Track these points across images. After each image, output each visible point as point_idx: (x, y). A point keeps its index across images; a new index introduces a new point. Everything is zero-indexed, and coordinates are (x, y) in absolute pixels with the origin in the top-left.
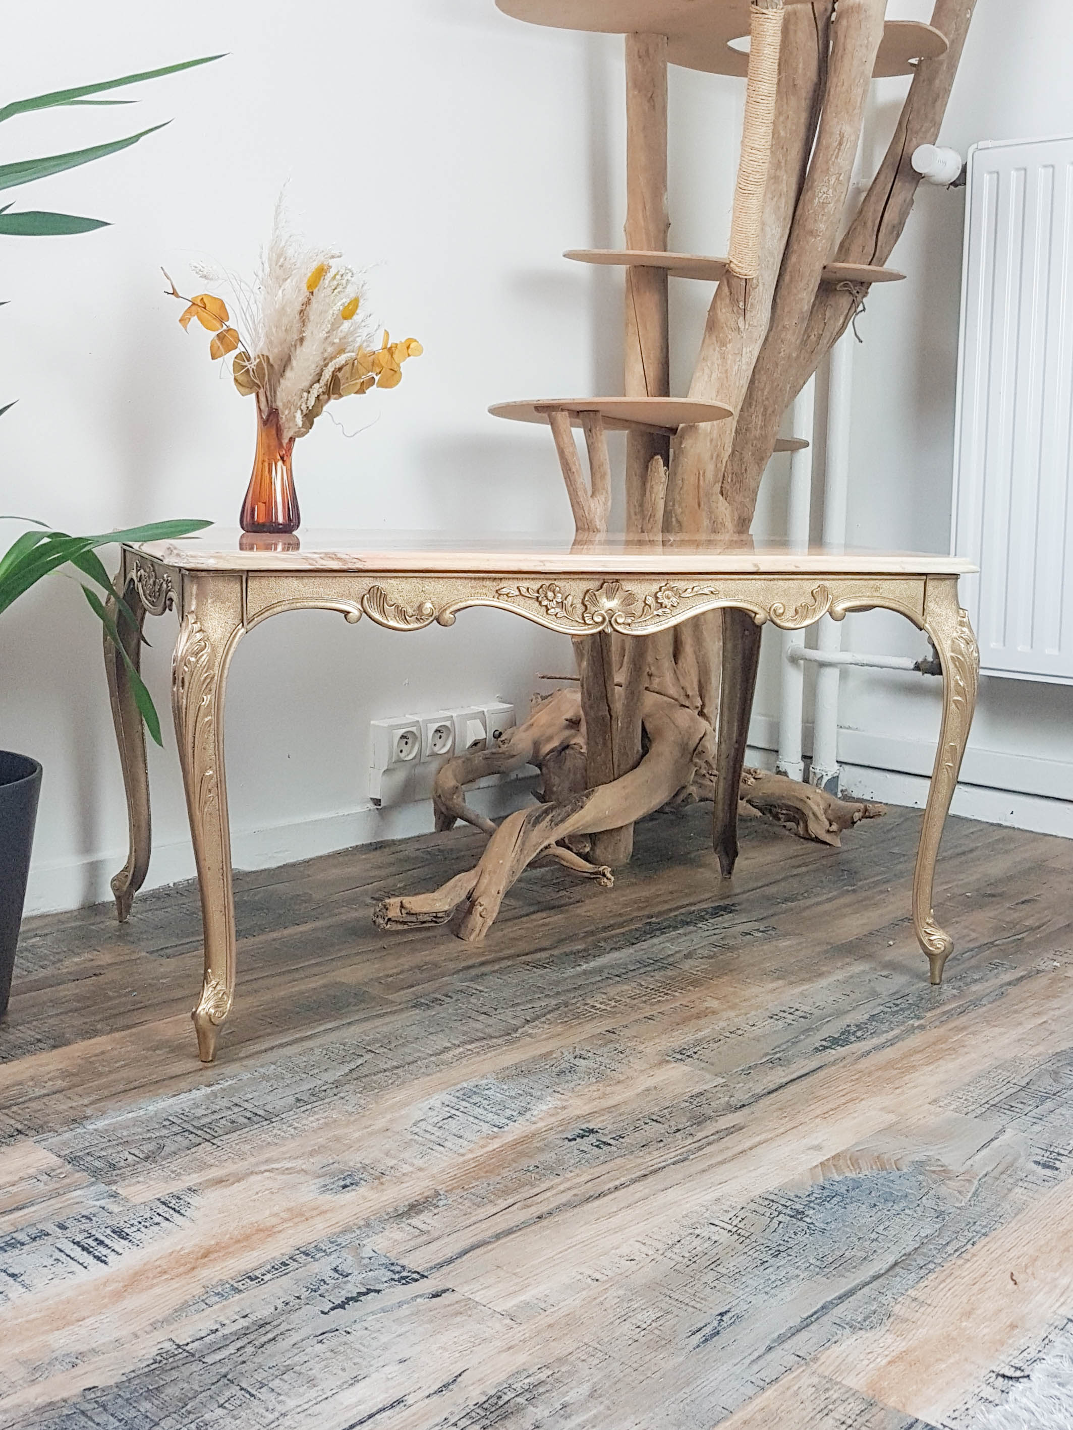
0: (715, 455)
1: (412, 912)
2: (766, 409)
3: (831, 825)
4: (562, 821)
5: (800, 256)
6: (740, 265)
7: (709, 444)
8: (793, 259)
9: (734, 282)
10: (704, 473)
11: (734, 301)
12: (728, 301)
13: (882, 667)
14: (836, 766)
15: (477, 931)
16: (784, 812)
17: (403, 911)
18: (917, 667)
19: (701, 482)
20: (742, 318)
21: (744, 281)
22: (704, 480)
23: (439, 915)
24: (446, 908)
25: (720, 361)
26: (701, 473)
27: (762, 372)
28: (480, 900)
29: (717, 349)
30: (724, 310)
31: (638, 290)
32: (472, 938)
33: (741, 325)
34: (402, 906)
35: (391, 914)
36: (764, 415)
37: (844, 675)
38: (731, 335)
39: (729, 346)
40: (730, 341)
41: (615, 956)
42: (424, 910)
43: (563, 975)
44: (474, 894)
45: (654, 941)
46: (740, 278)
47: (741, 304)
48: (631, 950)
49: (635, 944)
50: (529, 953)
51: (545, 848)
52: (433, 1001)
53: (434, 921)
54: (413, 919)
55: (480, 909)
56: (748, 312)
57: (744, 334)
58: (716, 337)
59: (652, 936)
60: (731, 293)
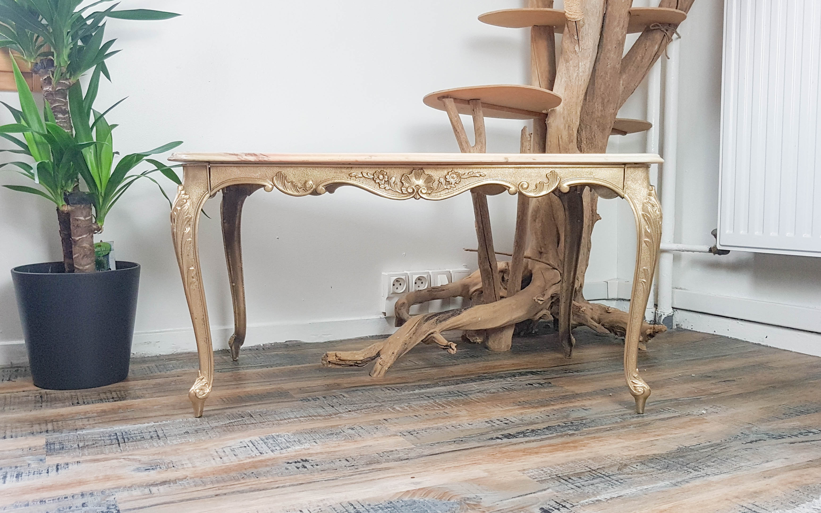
0: (567, 125)
1: (341, 359)
2: (603, 99)
4: (445, 320)
5: (613, 6)
6: (570, 13)
7: (562, 120)
9: (570, 23)
10: (561, 137)
11: (571, 35)
12: (568, 36)
13: (693, 252)
14: (671, 310)
15: (378, 372)
16: (619, 331)
17: (337, 358)
18: (710, 251)
19: (560, 142)
20: (577, 45)
21: (574, 23)
22: (562, 140)
23: (358, 362)
24: (362, 358)
25: (566, 72)
26: (560, 137)
27: (599, 78)
29: (564, 65)
30: (566, 42)
32: (375, 375)
33: (577, 49)
34: (336, 355)
35: (330, 359)
36: (603, 103)
37: (677, 258)
38: (572, 56)
39: (571, 62)
40: (571, 60)
41: (440, 388)
42: (349, 358)
43: (399, 394)
44: (380, 353)
45: (471, 384)
46: (572, 21)
47: (576, 37)
48: (453, 387)
49: (459, 384)
50: (395, 384)
51: (432, 334)
52: (314, 399)
53: (356, 365)
54: (343, 363)
55: (380, 361)
56: (580, 42)
57: (579, 55)
58: (564, 58)
59: (473, 382)
60: (569, 31)
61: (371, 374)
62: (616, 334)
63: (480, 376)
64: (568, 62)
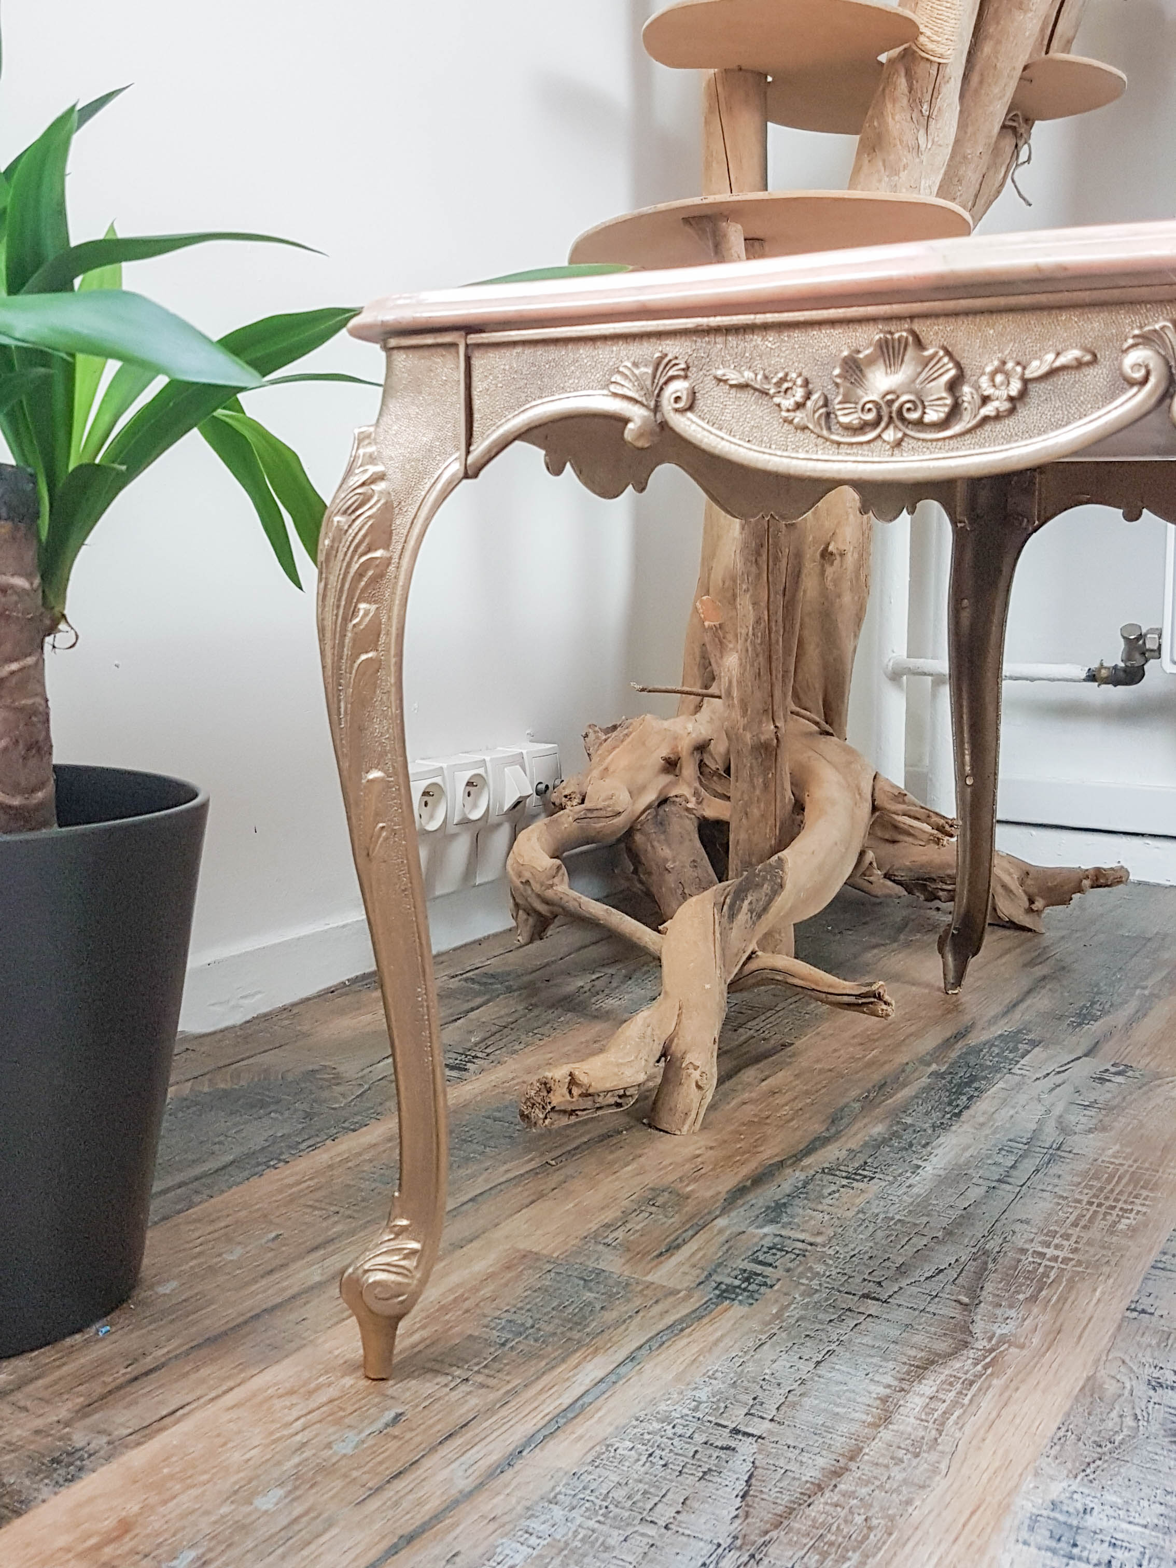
1: (586, 1089)
3: (1032, 901)
4: (768, 907)
5: (999, 42)
6: (935, 38)
8: (987, 49)
9: (921, 69)
11: (915, 101)
12: (905, 101)
13: (1032, 680)
15: (693, 1115)
17: (574, 1090)
18: (1092, 677)
20: (922, 132)
21: (935, 67)
24: (642, 1077)
28: (689, 1058)
30: (897, 117)
31: (730, 109)
32: (686, 1128)
33: (922, 141)
34: (573, 1081)
35: (556, 1099)
38: (907, 158)
39: (903, 175)
41: (954, 1141)
42: (608, 1085)
43: (915, 1190)
44: (673, 1048)
45: (982, 1106)
46: (931, 62)
47: (926, 106)
48: (966, 1127)
49: (958, 1115)
50: (809, 1151)
51: (749, 958)
52: (747, 1280)
53: (618, 1105)
54: (588, 1103)
55: (696, 1075)
56: (932, 123)
57: (924, 158)
58: (884, 161)
59: (970, 1098)
60: (911, 90)
61: (664, 1126)
62: (932, 897)
63: (934, 1074)
64: (897, 173)
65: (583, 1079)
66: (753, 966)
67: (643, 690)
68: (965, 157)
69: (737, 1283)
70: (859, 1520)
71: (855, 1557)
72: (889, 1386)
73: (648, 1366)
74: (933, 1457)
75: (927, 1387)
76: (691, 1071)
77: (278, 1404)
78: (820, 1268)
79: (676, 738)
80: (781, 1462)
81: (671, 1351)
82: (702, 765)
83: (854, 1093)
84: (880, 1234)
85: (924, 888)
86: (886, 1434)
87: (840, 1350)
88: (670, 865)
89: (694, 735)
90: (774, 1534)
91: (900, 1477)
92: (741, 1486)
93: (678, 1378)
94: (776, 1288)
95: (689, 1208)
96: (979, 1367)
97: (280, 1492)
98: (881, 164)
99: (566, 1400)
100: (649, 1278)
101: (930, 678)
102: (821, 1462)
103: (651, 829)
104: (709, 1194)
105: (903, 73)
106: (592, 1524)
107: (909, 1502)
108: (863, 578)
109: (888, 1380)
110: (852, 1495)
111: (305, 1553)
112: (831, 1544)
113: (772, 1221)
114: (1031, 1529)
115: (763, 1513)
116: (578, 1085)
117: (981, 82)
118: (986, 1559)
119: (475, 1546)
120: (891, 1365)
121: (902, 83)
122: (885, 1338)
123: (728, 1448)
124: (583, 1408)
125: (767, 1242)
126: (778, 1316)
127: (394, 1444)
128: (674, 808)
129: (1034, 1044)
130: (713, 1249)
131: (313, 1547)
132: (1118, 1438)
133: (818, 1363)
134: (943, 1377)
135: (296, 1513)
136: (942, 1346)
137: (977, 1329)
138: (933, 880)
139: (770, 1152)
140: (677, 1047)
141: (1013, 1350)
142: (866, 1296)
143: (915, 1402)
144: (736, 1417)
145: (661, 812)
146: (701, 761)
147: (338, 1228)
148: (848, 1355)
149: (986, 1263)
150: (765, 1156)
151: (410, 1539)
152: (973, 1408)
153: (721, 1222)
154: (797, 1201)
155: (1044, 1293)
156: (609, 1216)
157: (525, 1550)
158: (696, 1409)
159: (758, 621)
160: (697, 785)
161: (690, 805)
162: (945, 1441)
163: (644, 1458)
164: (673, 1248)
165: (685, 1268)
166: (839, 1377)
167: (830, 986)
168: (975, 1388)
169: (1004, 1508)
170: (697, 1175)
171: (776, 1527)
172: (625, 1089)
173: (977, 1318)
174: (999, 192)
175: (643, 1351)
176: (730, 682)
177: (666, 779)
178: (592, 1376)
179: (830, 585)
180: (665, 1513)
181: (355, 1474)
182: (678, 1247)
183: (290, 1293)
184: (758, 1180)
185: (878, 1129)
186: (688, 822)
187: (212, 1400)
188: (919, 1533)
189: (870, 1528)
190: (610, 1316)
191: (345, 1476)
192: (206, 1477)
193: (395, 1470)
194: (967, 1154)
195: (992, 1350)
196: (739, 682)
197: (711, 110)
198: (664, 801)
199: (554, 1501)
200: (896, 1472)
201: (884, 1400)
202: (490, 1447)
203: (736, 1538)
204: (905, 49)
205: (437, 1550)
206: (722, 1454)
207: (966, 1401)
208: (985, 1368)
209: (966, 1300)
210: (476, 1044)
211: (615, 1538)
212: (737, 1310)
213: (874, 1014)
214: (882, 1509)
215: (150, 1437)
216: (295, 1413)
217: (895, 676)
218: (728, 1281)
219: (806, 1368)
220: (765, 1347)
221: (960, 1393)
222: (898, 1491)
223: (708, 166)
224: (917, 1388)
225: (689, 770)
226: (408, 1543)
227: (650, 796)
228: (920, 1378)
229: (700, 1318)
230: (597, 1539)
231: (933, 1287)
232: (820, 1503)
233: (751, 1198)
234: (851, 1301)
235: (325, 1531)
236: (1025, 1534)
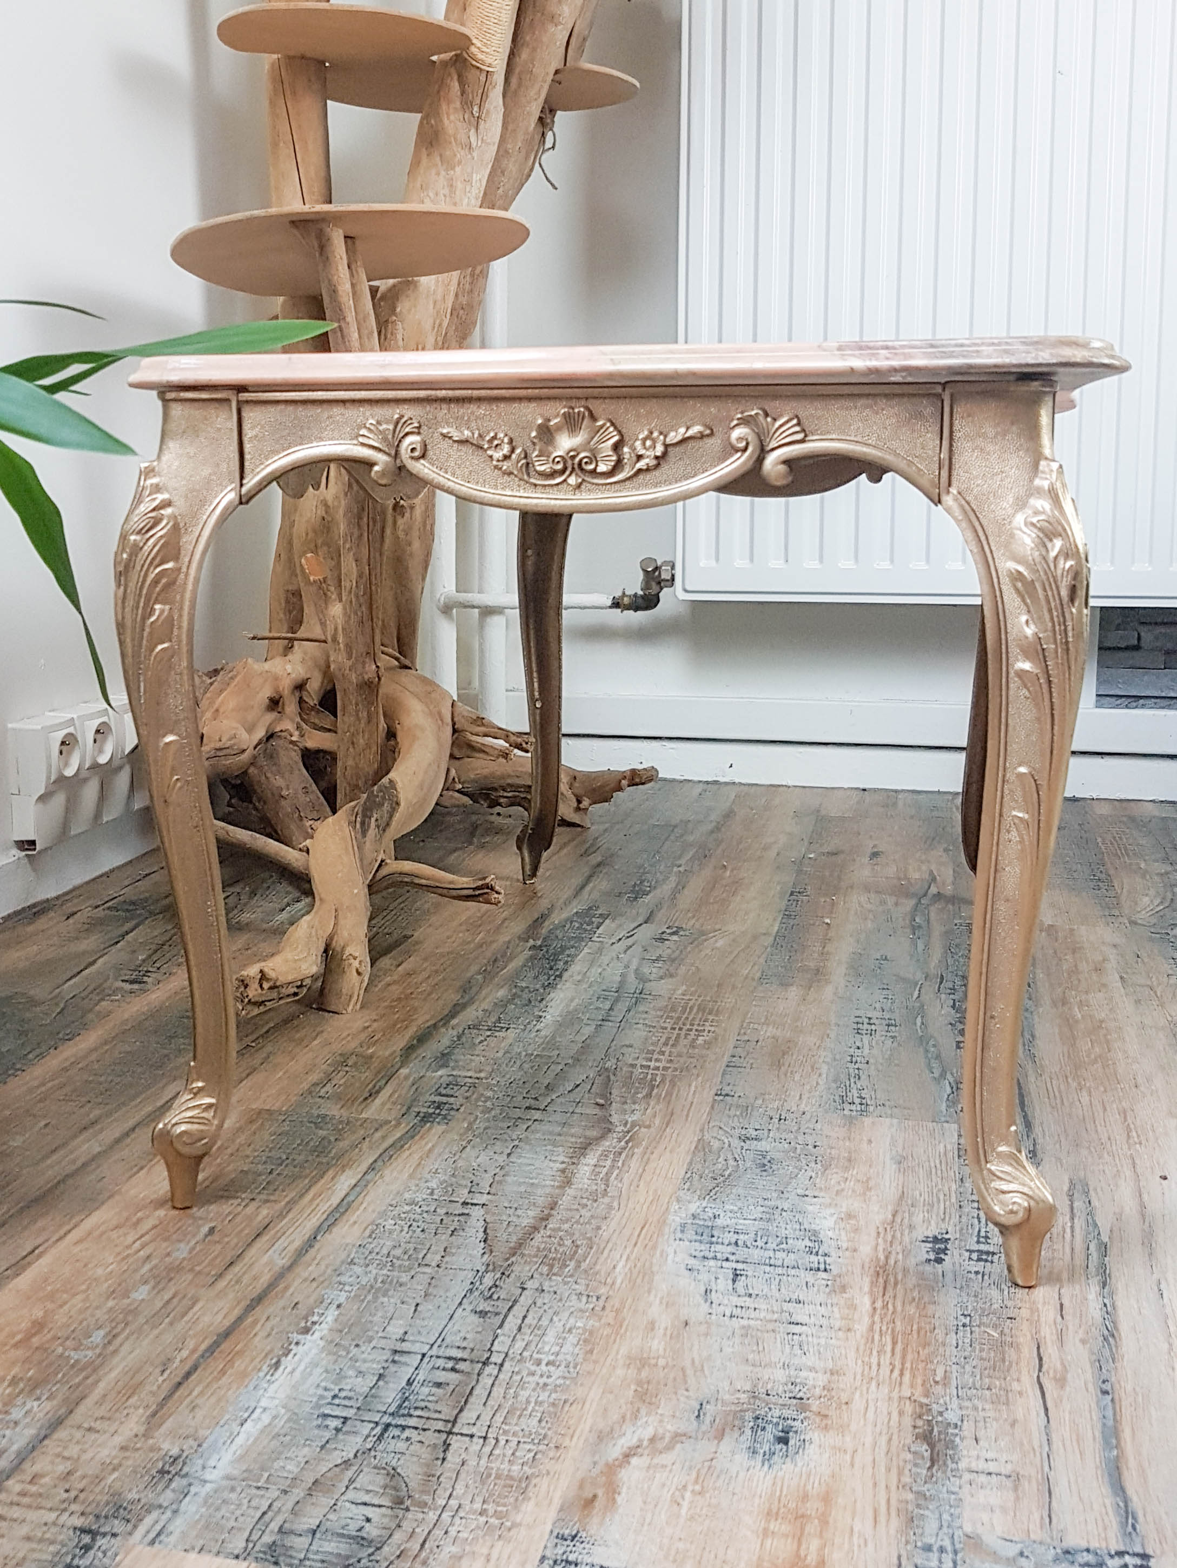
1: (273, 982)
3: (579, 802)
4: (388, 825)
5: (533, 50)
6: (485, 49)
7: (431, 306)
8: (524, 55)
9: (471, 75)
11: (467, 104)
12: (458, 104)
15: (355, 997)
17: (265, 985)
18: (616, 604)
20: (473, 131)
21: (484, 75)
24: (310, 971)
25: (446, 191)
28: (348, 951)
29: (443, 172)
30: (452, 117)
31: (294, 93)
32: (350, 1007)
33: (473, 139)
34: (263, 976)
35: (251, 993)
37: (507, 624)
38: (461, 154)
39: (458, 169)
40: (460, 163)
41: (562, 995)
42: (290, 978)
43: (543, 1033)
44: (334, 943)
45: (576, 968)
46: (481, 70)
47: (476, 109)
48: (568, 984)
49: (560, 976)
50: (453, 1014)
51: (380, 866)
52: (438, 1107)
53: (295, 994)
54: (274, 994)
55: (356, 964)
56: (482, 123)
57: (475, 154)
58: (441, 156)
59: (566, 962)
60: (463, 92)
61: (332, 1008)
62: (494, 803)
63: (533, 947)
64: (453, 169)
65: (272, 974)
66: (384, 872)
67: (254, 638)
68: (507, 152)
69: (431, 1111)
70: (568, 1243)
71: (572, 1264)
72: (563, 1163)
73: (387, 1172)
74: (606, 1200)
75: (591, 1159)
76: (352, 961)
77: (114, 1235)
78: (490, 1094)
79: (276, 678)
80: (504, 1217)
81: (399, 1160)
82: (301, 701)
83: (474, 968)
84: (526, 1066)
85: (487, 797)
86: (570, 1192)
87: (521, 1144)
88: (285, 793)
89: (293, 676)
90: (514, 1259)
91: (589, 1214)
92: (481, 1235)
93: (411, 1176)
94: (462, 1109)
95: (375, 1064)
96: (623, 1143)
97: (146, 1288)
98: (438, 159)
99: (335, 1201)
100: (364, 1115)
101: (476, 610)
102: (531, 1213)
103: (262, 761)
104: (387, 1053)
105: (456, 77)
106: (385, 1272)
107: (599, 1228)
108: (428, 527)
109: (561, 1158)
110: (559, 1229)
111: (186, 1319)
112: (554, 1259)
113: (442, 1066)
114: (682, 1231)
115: (501, 1248)
116: (268, 980)
117: (520, 85)
118: (658, 1253)
119: (308, 1297)
120: (561, 1149)
121: (455, 86)
122: (551, 1133)
123: (463, 1214)
124: (349, 1205)
125: (445, 1080)
126: (469, 1128)
127: (219, 1247)
128: (281, 742)
129: (604, 917)
130: (404, 1092)
131: (190, 1314)
132: (727, 1173)
133: (509, 1155)
134: (599, 1152)
135: (166, 1297)
136: (594, 1133)
137: (615, 1119)
138: (495, 789)
139: (423, 1019)
140: (337, 944)
141: (643, 1130)
142: (528, 1108)
143: (585, 1169)
144: (463, 1195)
145: (269, 745)
146: (301, 698)
147: (97, 1112)
148: (528, 1147)
149: (608, 1077)
150: (420, 1022)
151: (258, 1300)
152: (626, 1168)
153: (404, 1071)
154: (456, 1051)
155: (655, 1091)
156: (314, 1077)
157: (344, 1295)
158: (432, 1193)
159: (360, 576)
160: (298, 719)
161: (294, 739)
162: (612, 1191)
163: (406, 1229)
164: (373, 1094)
165: (388, 1106)
166: (526, 1161)
167: (451, 883)
168: (623, 1155)
169: (662, 1222)
170: (371, 1040)
171: (514, 1255)
172: (302, 980)
173: (613, 1113)
174: (529, 176)
175: (380, 1163)
176: (336, 629)
177: (274, 715)
178: (347, 1183)
179: (401, 534)
180: (434, 1259)
181: (198, 1268)
182: (378, 1092)
183: (79, 1163)
184: (422, 1038)
185: (501, 993)
186: (294, 754)
187: (58, 1240)
188: (610, 1245)
189: (577, 1246)
190: (343, 1144)
191: (192, 1270)
192: (84, 1287)
193: (228, 1260)
194: (574, 1004)
195: (628, 1132)
196: (343, 629)
197: (275, 90)
198: (270, 736)
199: (352, 1262)
200: (583, 1212)
201: (563, 1171)
202: (291, 1238)
203: (488, 1265)
204: (456, 55)
205: (281, 1303)
206: (461, 1218)
207: (620, 1164)
208: (627, 1143)
209: (602, 1101)
210: (144, 961)
211: (405, 1278)
212: (438, 1129)
213: (488, 902)
214: (581, 1234)
215: (24, 1269)
216: (130, 1239)
217: (446, 610)
218: (425, 1110)
219: (501, 1159)
220: (468, 1149)
221: (614, 1160)
222: (589, 1223)
223: (275, 145)
224: (583, 1161)
225: (291, 707)
226: (258, 1303)
227: (260, 733)
228: (584, 1155)
229: (413, 1137)
230: (392, 1281)
231: (576, 1095)
232: (538, 1237)
233: (421, 1052)
234: (518, 1113)
235: (194, 1304)
236: (679, 1235)
